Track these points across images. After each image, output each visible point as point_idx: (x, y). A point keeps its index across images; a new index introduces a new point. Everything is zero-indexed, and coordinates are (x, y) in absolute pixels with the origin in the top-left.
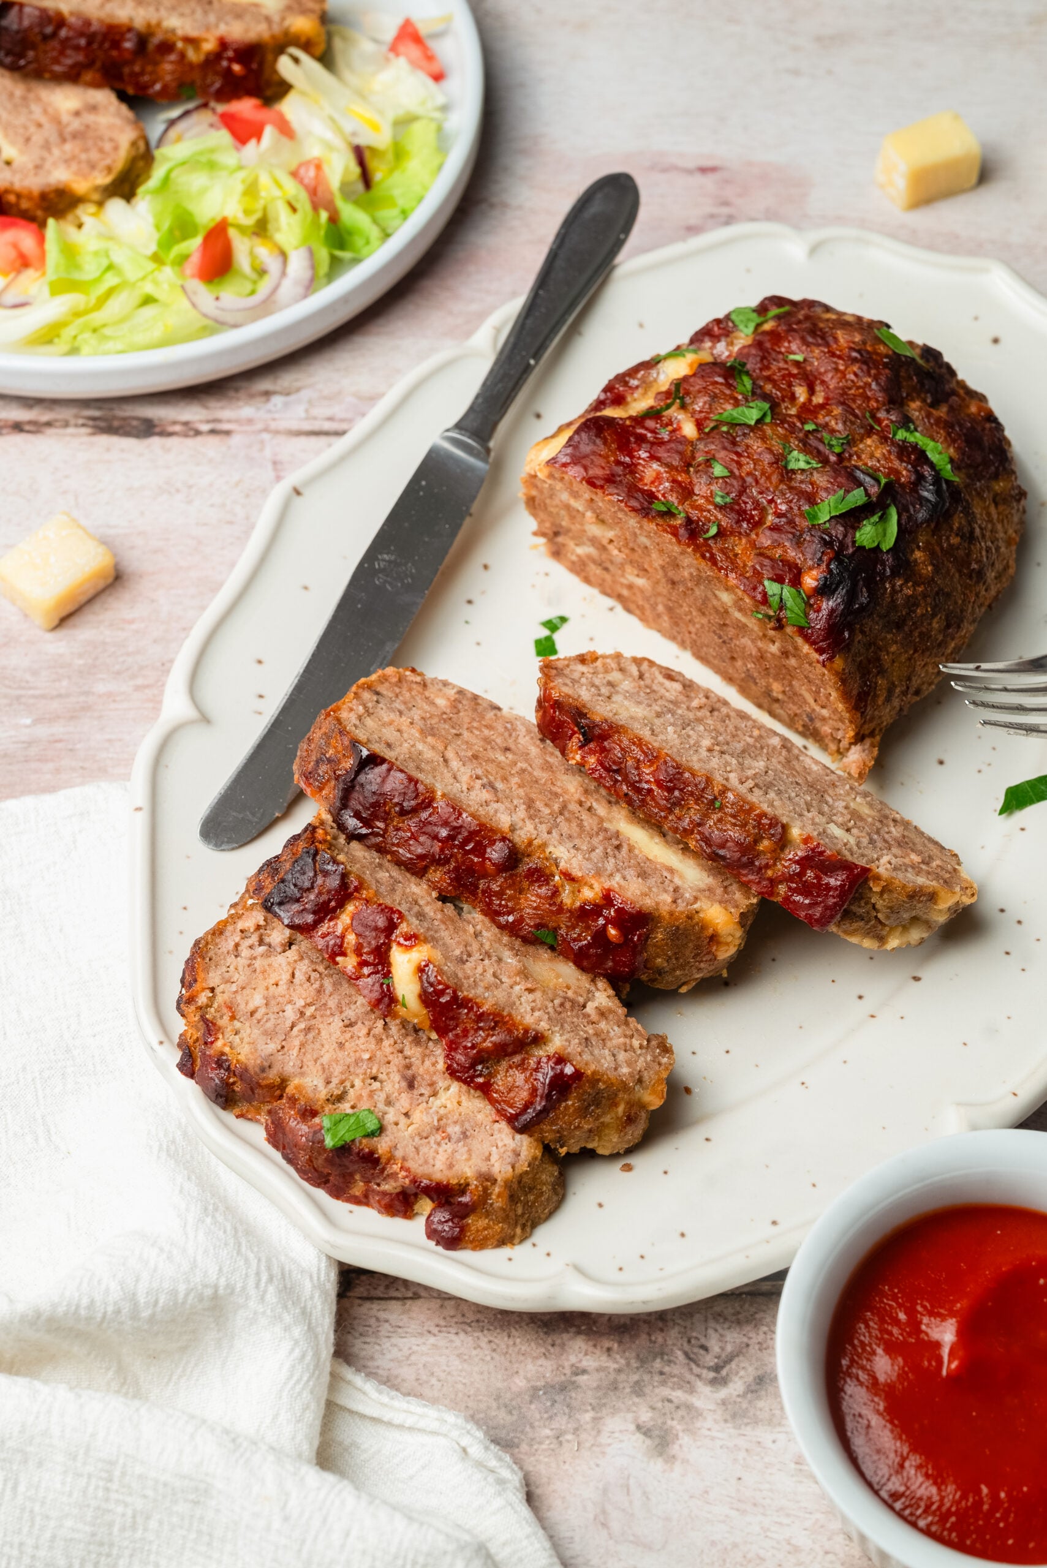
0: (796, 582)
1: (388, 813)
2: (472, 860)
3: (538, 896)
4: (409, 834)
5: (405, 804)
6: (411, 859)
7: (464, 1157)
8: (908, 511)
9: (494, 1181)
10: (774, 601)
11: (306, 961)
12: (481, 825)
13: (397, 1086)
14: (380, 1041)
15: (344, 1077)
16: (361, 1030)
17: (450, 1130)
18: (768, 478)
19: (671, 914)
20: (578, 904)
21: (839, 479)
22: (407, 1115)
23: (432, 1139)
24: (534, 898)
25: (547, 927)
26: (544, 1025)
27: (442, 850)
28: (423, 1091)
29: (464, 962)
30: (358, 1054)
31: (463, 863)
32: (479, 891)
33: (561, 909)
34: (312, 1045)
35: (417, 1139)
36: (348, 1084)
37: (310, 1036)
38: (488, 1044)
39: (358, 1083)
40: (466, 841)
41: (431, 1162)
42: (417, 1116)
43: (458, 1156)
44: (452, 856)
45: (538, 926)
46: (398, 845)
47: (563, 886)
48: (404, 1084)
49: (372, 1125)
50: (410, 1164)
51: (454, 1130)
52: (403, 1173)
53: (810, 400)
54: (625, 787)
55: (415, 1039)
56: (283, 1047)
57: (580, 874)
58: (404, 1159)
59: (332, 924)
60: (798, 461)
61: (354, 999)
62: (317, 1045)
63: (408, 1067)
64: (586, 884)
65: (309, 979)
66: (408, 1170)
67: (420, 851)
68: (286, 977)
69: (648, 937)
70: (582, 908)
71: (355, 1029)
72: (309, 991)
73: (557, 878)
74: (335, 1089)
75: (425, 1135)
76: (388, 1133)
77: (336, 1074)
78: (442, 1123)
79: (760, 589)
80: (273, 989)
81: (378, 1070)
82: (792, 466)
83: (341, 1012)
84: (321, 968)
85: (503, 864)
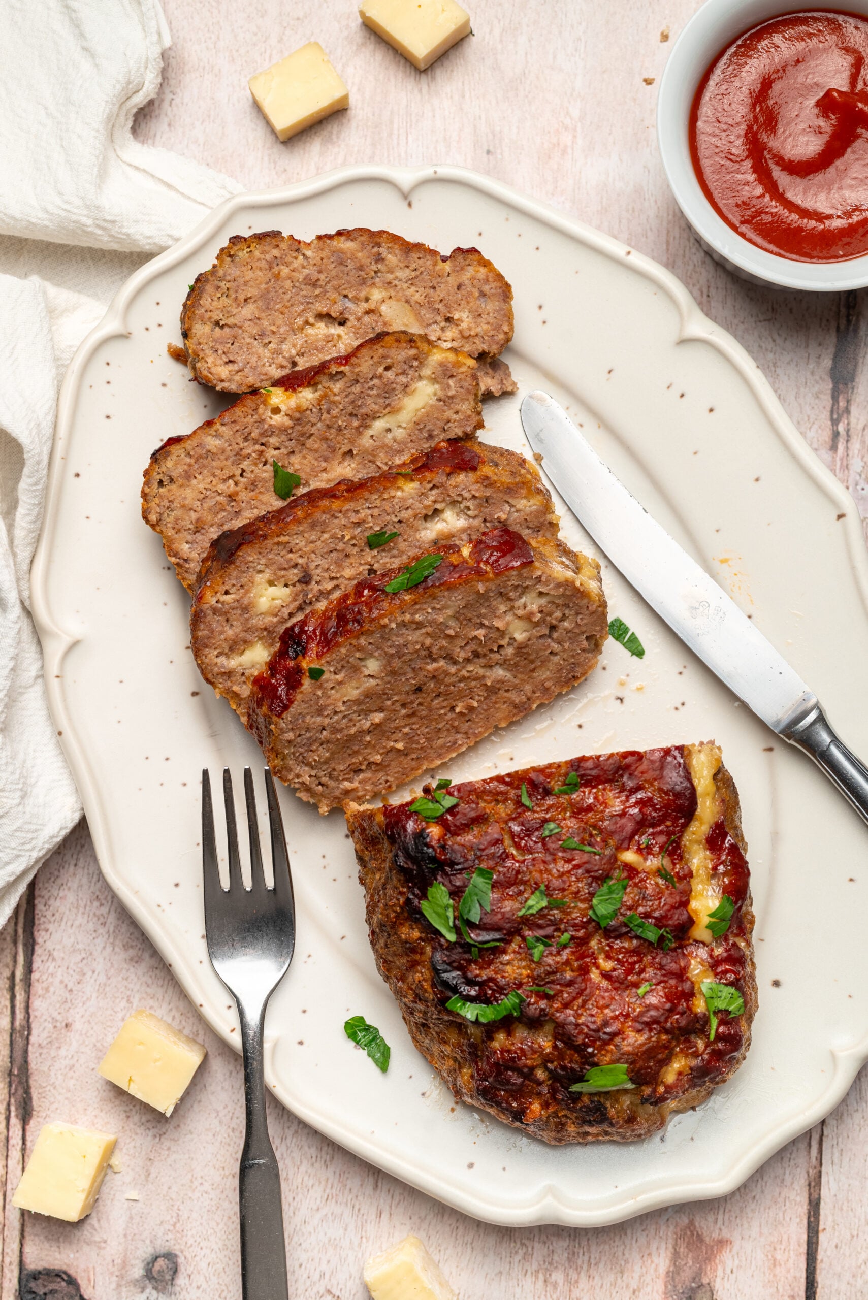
0: (440, 820)
8: (447, 949)
10: (437, 793)
18: (541, 872)
21: (499, 916)
53: (598, 967)
79: (455, 793)
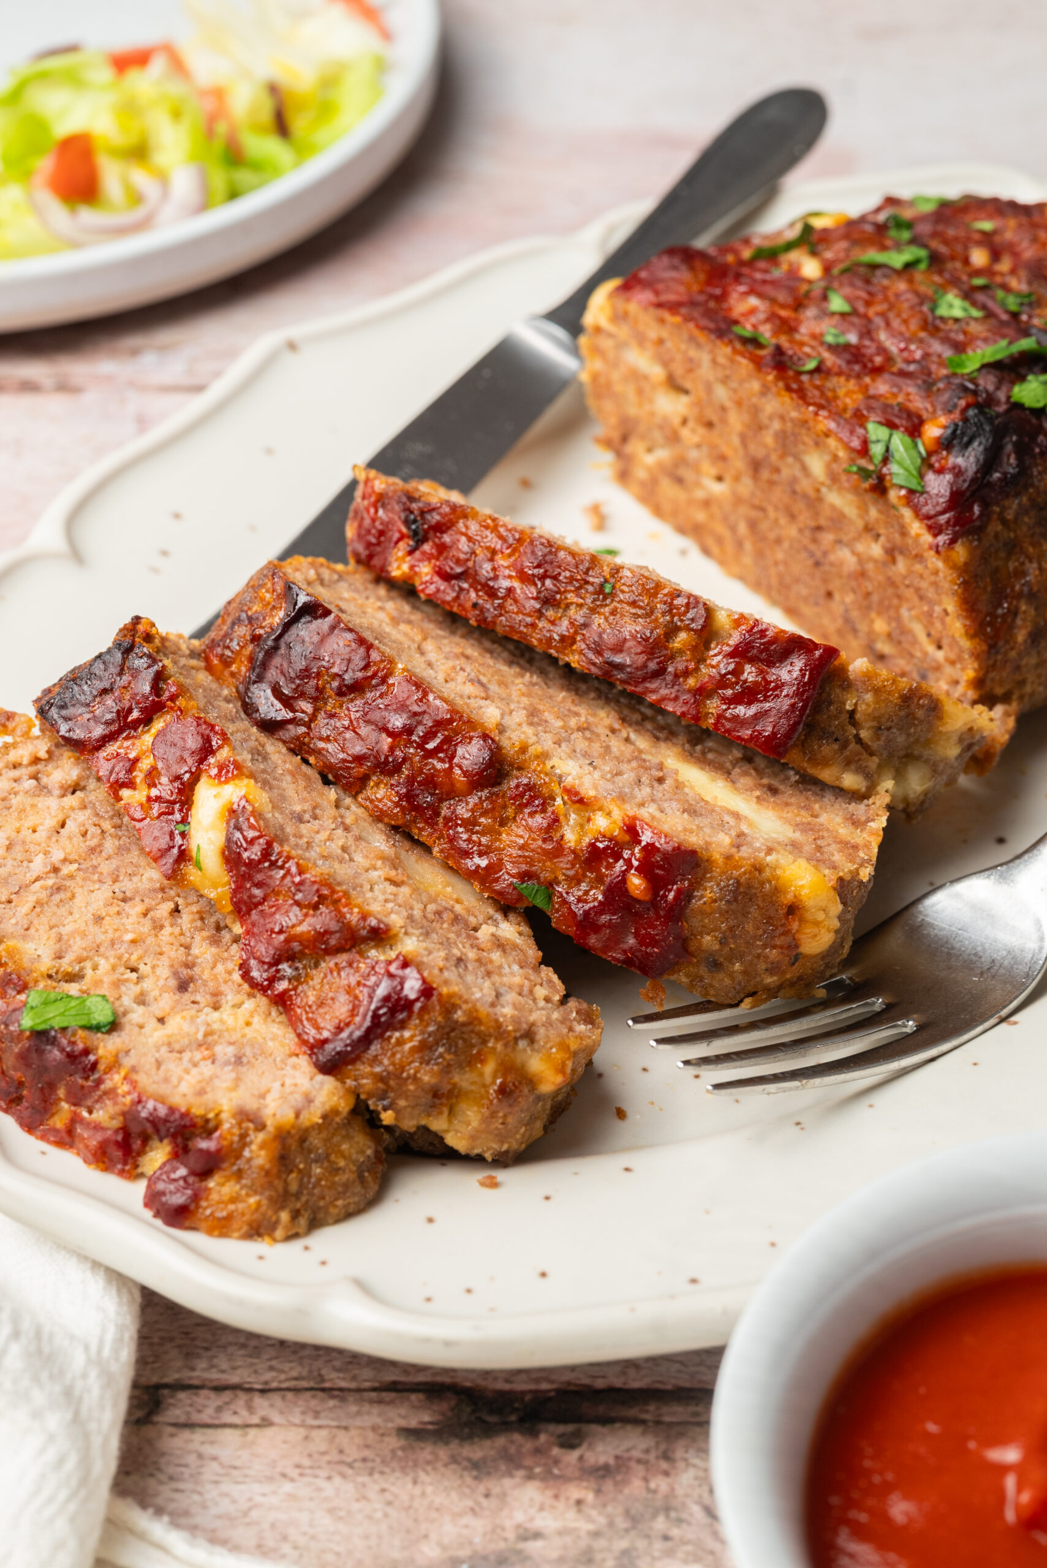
0: (914, 433)
1: (320, 690)
2: (434, 767)
3: (529, 829)
4: (346, 723)
5: (346, 677)
6: (344, 761)
7: (225, 1085)
9: (261, 1127)
10: (877, 450)
11: (88, 812)
12: (453, 711)
13: (161, 983)
14: (158, 927)
15: (85, 954)
16: (135, 909)
17: (219, 1049)
18: (905, 322)
19: (728, 858)
20: (586, 840)
21: (1004, 329)
22: (161, 1021)
23: (187, 1056)
24: (520, 832)
25: (538, 878)
26: (396, 920)
27: (392, 749)
28: (198, 998)
29: (300, 820)
30: (117, 934)
31: (421, 772)
32: (441, 820)
33: (559, 850)
34: (55, 909)
35: (164, 1049)
36: (88, 965)
37: (57, 898)
38: (304, 928)
39: (104, 965)
40: (429, 735)
41: (175, 1080)
42: (176, 1023)
43: (217, 1082)
44: (405, 760)
45: (525, 876)
46: (327, 739)
47: (566, 816)
48: (173, 983)
49: (101, 1014)
50: (142, 1079)
51: (225, 1051)
52: (125, 1088)
54: (473, 595)
55: (213, 936)
56: (10, 902)
57: (592, 793)
58: (134, 1069)
59: (127, 744)
60: (953, 306)
61: (141, 871)
62: (63, 911)
63: (189, 966)
64: (600, 809)
65: (84, 834)
66: (134, 1084)
67: (358, 749)
68: (50, 822)
69: (690, 897)
70: (592, 845)
71: (127, 907)
72: (78, 846)
73: (559, 801)
74: (66, 965)
75: (177, 1047)
76: (123, 1034)
77: (75, 948)
78: (210, 1039)
80: (26, 833)
81: (140, 958)
82: (942, 311)
83: (115, 881)
84: (107, 825)
85: (480, 773)
